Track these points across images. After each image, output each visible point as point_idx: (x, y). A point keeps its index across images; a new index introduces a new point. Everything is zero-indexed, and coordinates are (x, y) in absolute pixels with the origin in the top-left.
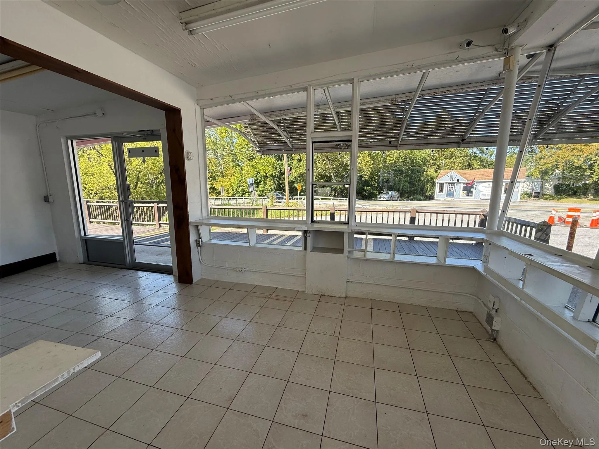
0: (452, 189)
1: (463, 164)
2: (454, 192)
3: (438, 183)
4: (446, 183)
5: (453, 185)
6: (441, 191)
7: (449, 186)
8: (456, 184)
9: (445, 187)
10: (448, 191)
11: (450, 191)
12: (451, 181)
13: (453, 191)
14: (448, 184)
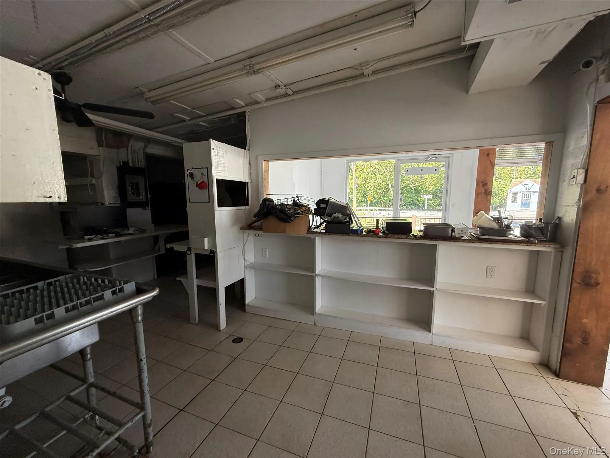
0: (527, 198)
1: (527, 172)
2: (531, 202)
3: (510, 192)
4: (520, 192)
5: (529, 195)
6: (514, 200)
7: (524, 196)
8: (532, 193)
9: (519, 196)
10: (523, 201)
11: (525, 201)
12: (527, 190)
13: (529, 201)
14: (523, 193)
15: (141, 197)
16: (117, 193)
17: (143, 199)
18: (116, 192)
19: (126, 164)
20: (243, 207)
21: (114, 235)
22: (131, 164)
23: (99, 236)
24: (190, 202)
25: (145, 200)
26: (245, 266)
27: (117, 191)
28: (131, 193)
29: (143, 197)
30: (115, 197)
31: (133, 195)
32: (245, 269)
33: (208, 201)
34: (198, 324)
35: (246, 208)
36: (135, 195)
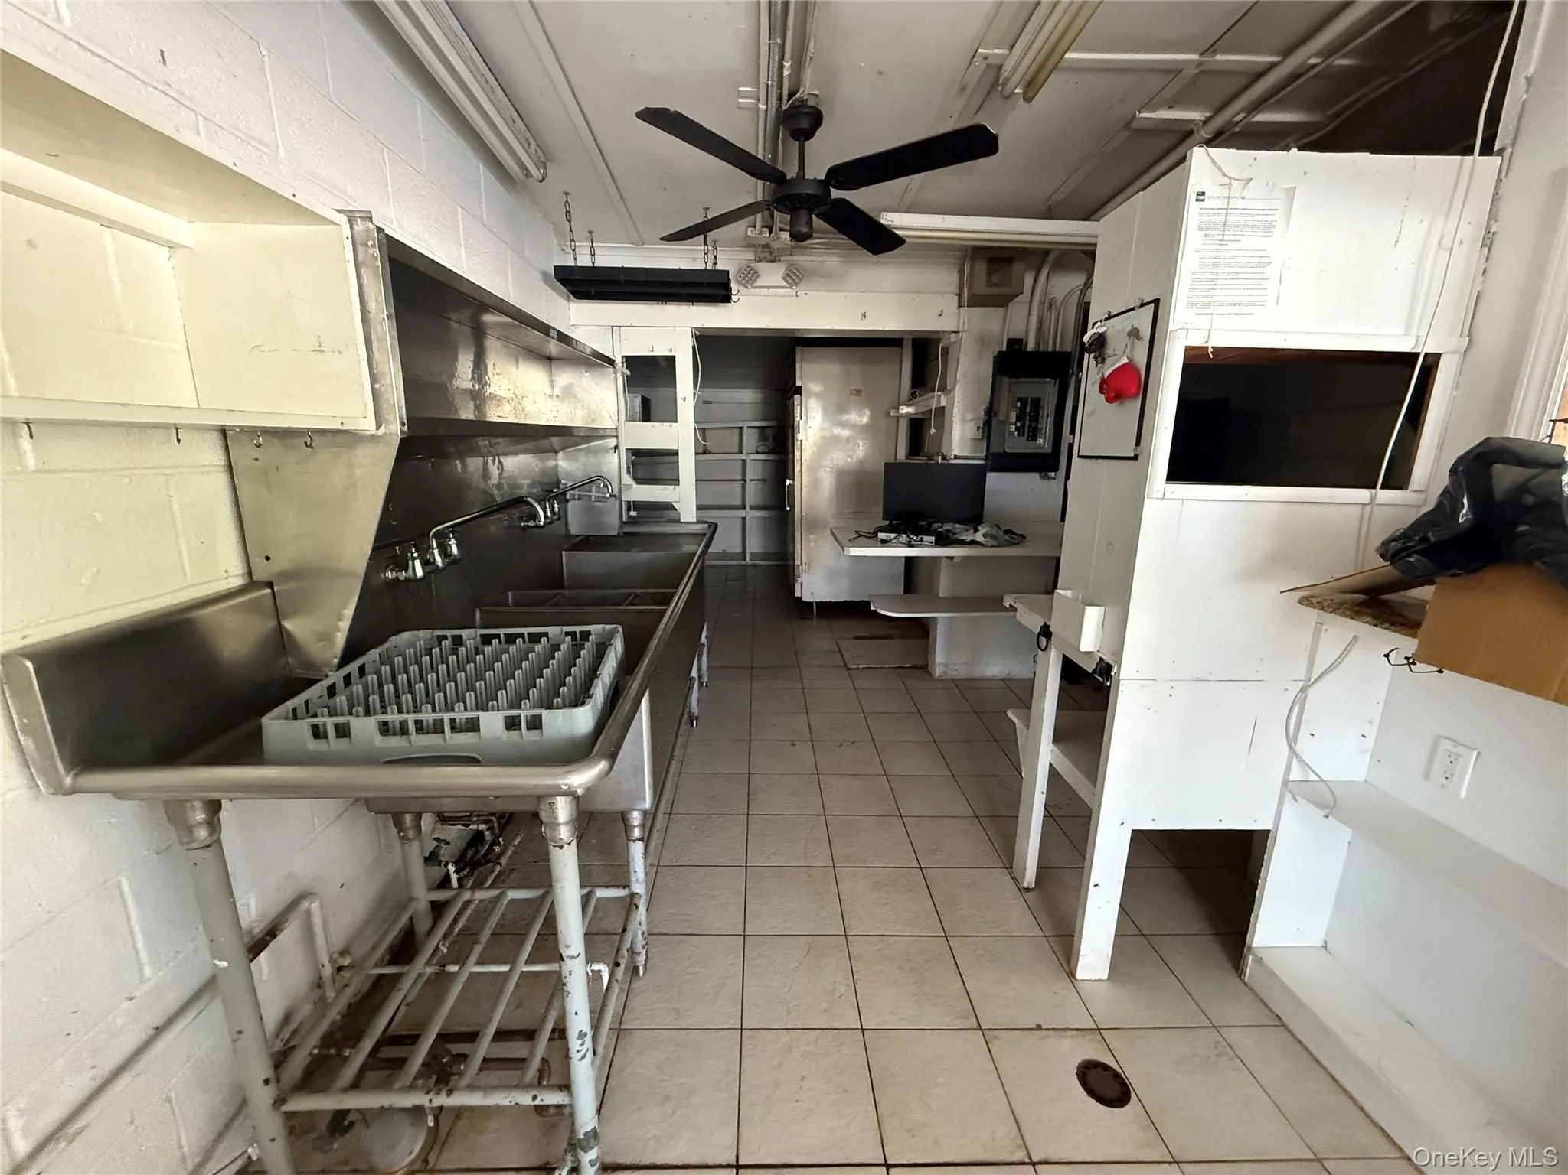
15: (1041, 441)
16: (981, 431)
17: (1043, 447)
18: (978, 428)
19: (1015, 344)
20: (1362, 495)
21: (933, 539)
22: (1031, 347)
23: (904, 538)
24: (1079, 456)
25: (1050, 451)
26: (1285, 783)
27: (981, 425)
28: (1013, 428)
29: (1045, 441)
30: (975, 439)
31: (1019, 435)
32: (1288, 796)
33: (1132, 455)
34: (1027, 890)
35: (1373, 498)
36: (1023, 435)
